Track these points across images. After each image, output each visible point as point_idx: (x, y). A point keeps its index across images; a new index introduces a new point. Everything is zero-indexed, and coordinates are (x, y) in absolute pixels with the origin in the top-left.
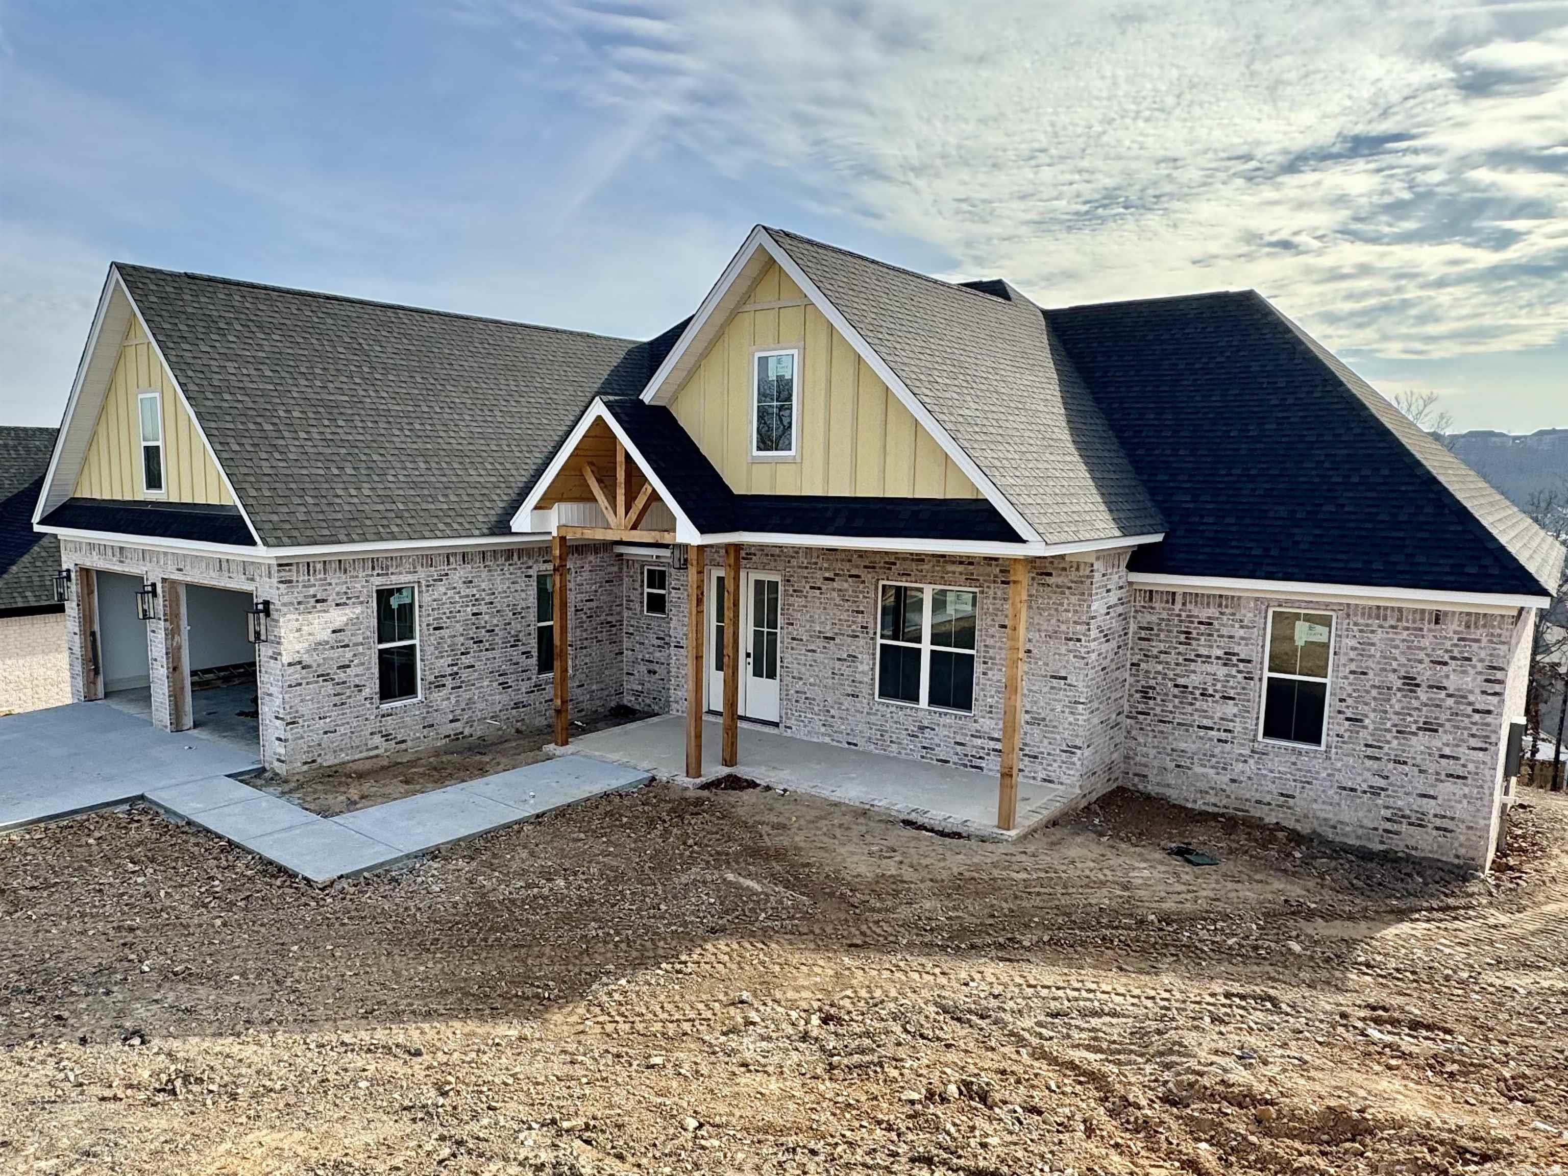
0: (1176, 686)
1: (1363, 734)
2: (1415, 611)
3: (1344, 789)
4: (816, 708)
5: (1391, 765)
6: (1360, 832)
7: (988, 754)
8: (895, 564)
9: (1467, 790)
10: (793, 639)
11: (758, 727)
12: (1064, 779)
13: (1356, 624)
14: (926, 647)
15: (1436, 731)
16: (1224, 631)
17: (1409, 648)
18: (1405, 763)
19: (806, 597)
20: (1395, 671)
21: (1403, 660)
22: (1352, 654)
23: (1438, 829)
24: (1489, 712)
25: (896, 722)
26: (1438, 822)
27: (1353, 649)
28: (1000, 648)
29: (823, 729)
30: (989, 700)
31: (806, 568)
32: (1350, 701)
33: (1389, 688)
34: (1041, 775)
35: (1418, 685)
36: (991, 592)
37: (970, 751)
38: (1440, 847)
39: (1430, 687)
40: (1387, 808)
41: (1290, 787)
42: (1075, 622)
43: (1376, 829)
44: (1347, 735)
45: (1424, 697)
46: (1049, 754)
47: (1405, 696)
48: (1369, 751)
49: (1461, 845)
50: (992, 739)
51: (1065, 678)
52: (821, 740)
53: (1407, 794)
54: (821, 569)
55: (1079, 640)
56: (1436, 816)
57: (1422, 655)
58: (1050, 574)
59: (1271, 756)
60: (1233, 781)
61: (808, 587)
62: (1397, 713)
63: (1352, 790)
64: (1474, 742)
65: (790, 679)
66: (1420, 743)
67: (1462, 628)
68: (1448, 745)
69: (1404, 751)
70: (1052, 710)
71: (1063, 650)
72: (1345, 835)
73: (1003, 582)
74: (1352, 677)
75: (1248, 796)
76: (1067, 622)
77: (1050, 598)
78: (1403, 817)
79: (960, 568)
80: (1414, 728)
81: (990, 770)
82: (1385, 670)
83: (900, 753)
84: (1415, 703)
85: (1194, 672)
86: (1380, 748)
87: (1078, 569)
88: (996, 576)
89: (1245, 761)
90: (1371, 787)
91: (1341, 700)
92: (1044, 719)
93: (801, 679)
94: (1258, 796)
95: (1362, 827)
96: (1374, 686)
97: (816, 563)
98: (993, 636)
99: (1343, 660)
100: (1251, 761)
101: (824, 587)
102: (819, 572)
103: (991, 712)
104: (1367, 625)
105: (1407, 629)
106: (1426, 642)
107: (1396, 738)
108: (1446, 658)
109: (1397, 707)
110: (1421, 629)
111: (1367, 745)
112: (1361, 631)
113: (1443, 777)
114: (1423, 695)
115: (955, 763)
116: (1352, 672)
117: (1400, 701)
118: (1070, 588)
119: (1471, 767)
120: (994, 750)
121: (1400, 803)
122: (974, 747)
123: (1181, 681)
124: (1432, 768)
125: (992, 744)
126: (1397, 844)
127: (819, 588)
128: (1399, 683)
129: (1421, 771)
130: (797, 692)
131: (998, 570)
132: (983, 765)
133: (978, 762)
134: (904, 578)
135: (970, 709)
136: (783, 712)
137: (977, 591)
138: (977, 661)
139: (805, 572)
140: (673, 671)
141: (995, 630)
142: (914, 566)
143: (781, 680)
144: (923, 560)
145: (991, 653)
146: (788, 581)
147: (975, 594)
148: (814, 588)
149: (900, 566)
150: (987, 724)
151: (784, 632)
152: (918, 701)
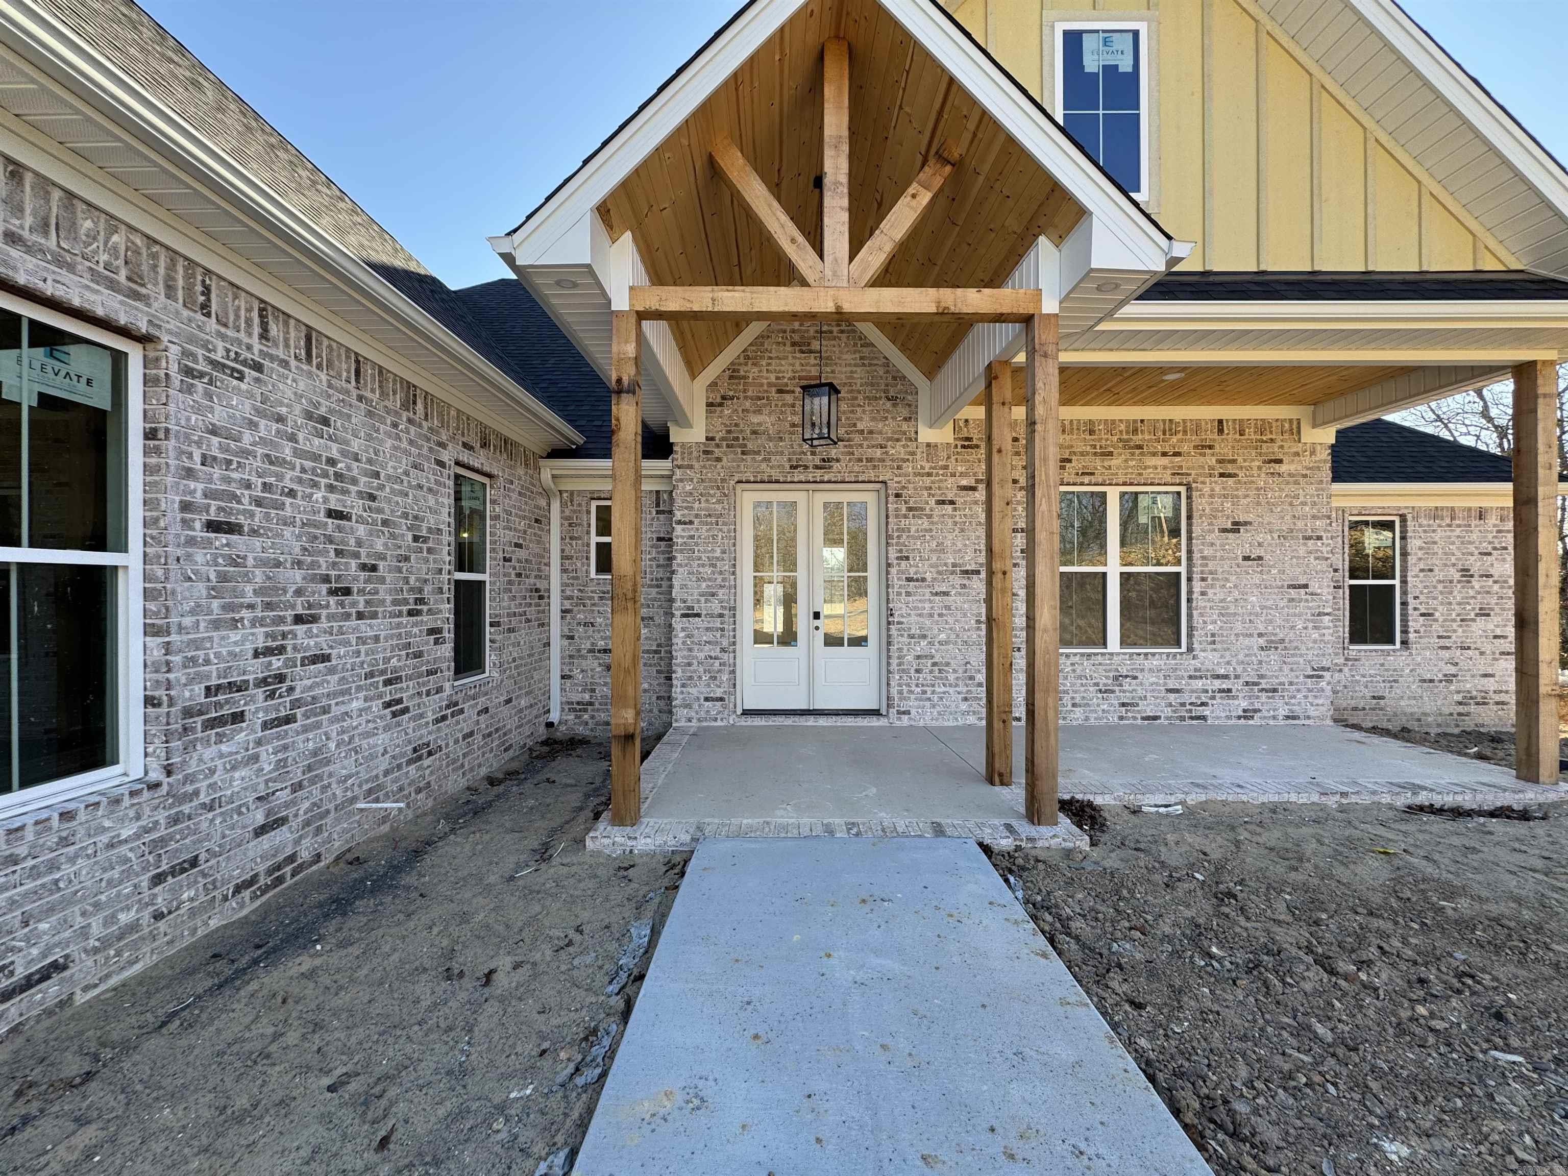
1: (1435, 626)
2: (1464, 509)
3: (1424, 681)
4: (952, 677)
5: (1458, 652)
6: (1440, 719)
7: (1213, 698)
8: (1070, 461)
10: (909, 580)
11: (850, 721)
12: (1312, 712)
13: (1420, 526)
14: (1113, 569)
15: (1488, 615)
17: (1462, 543)
18: (1469, 648)
19: (930, 517)
20: (1454, 565)
21: (1459, 555)
23: (1497, 703)
25: (1080, 677)
26: (1497, 698)
27: (1421, 548)
28: (1222, 558)
29: (964, 706)
30: (1210, 627)
31: (929, 475)
32: (1424, 598)
33: (1451, 582)
34: (1282, 712)
35: (1472, 576)
36: (1206, 489)
37: (1187, 698)
38: (1500, 719)
39: (1481, 576)
40: (1458, 692)
41: (1381, 688)
42: (1314, 517)
43: (1451, 714)
44: (1422, 630)
45: (1477, 587)
46: (1291, 684)
47: (1463, 587)
48: (1443, 642)
50: (1218, 677)
51: (1306, 586)
52: (961, 722)
53: (1473, 676)
54: (953, 475)
55: (1319, 538)
56: (1495, 692)
57: (1472, 548)
58: (1280, 461)
59: (1363, 660)
61: (932, 502)
62: (1459, 604)
63: (1431, 681)
65: (905, 639)
66: (1478, 628)
67: (1498, 522)
68: (1499, 626)
69: (1467, 637)
70: (1292, 628)
71: (1302, 551)
72: (1428, 725)
73: (1222, 475)
74: (1421, 574)
75: (1345, 705)
76: (1304, 517)
77: (1281, 490)
78: (1471, 698)
79: (1165, 461)
80: (1472, 616)
81: (1218, 718)
82: (1446, 565)
83: (1087, 719)
84: (1471, 593)
86: (1449, 637)
87: (1313, 453)
88: (1211, 468)
89: (1341, 671)
90: (1445, 675)
91: (1415, 598)
92: (1282, 641)
93: (924, 637)
94: (1353, 703)
95: (1439, 715)
96: (1440, 581)
97: (946, 467)
98: (1212, 544)
99: (1414, 560)
100: (1346, 669)
101: (959, 501)
102: (951, 480)
103: (1214, 642)
104: (1429, 526)
105: (1459, 526)
106: (1474, 536)
107: (1461, 626)
108: (1490, 550)
109: (1458, 598)
110: (1470, 526)
111: (1439, 637)
112: (1425, 531)
113: (1497, 656)
114: (1476, 584)
115: (1167, 718)
116: (1422, 570)
117: (1460, 592)
118: (1305, 476)
120: (1221, 691)
121: (1468, 686)
122: (1192, 691)
124: (1488, 648)
125: (1217, 684)
126: (1469, 724)
127: (952, 502)
128: (1457, 576)
129: (1482, 654)
130: (918, 657)
131: (1214, 459)
132: (1207, 713)
133: (1200, 711)
134: (1086, 479)
135: (1178, 644)
136: (894, 691)
137: (1182, 489)
138: (1189, 579)
139: (928, 481)
140: (679, 656)
141: (1215, 537)
142: (1098, 462)
143: (889, 643)
144: (1111, 454)
145: (1211, 565)
146: (898, 496)
147: (1179, 493)
148: (942, 502)
149: (1076, 464)
150: (1208, 658)
151: (893, 571)
152: (1105, 645)
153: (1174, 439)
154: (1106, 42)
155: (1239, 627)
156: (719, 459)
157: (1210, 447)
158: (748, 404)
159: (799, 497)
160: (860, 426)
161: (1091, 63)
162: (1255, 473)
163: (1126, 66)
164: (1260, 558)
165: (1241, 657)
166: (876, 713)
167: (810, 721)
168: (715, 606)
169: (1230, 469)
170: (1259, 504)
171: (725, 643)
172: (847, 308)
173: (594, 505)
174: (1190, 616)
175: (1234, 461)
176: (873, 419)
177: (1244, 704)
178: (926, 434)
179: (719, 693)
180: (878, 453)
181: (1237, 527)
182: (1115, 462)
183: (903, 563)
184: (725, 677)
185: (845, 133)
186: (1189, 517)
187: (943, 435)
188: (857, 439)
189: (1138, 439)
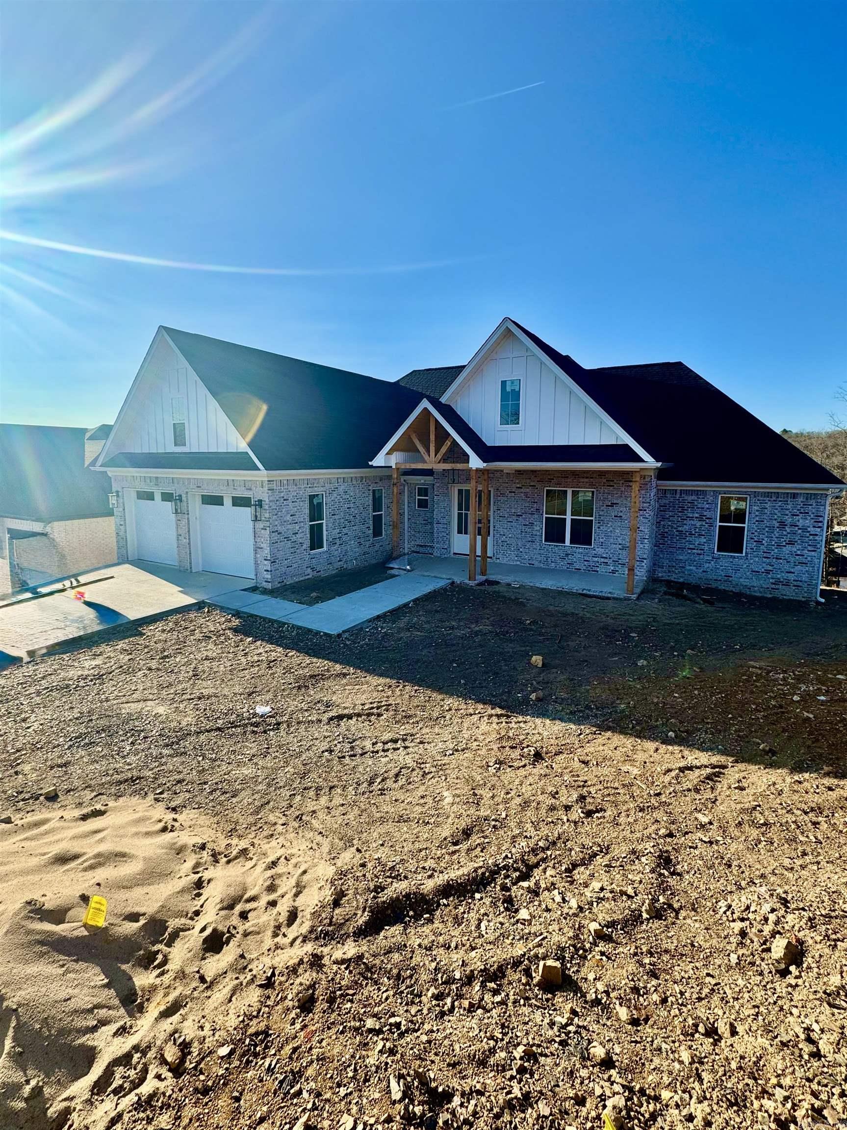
0: (677, 531)
1: (763, 547)
2: (785, 492)
3: (754, 572)
5: (774, 560)
6: (762, 590)
7: (601, 565)
9: (807, 568)
10: (500, 516)
13: (758, 500)
14: (569, 517)
15: (794, 544)
16: (699, 506)
17: (782, 509)
18: (781, 559)
19: (507, 497)
20: (776, 519)
21: (779, 514)
22: (757, 513)
23: (795, 586)
24: (816, 535)
25: (554, 553)
26: (795, 583)
27: (757, 511)
28: (607, 516)
30: (601, 540)
32: (756, 534)
33: (774, 527)
35: (786, 525)
36: (602, 491)
37: (592, 564)
38: (796, 594)
39: (791, 526)
40: (773, 578)
41: (730, 572)
42: (644, 502)
43: (768, 588)
44: (755, 548)
47: (781, 530)
48: (765, 555)
49: (805, 592)
50: (603, 558)
53: (781, 572)
54: (514, 484)
55: (645, 510)
56: (794, 580)
57: (787, 512)
59: (721, 559)
60: (704, 571)
61: (507, 492)
62: (777, 538)
63: (758, 572)
64: (810, 548)
66: (787, 549)
67: (805, 500)
68: (799, 550)
69: (780, 554)
72: (755, 592)
73: (608, 486)
74: (756, 523)
75: (711, 578)
78: (780, 582)
79: (587, 480)
80: (784, 544)
81: (603, 572)
82: (771, 519)
83: (556, 567)
84: (785, 533)
85: (686, 524)
86: (770, 553)
88: (604, 483)
89: (710, 563)
90: (766, 570)
91: (753, 533)
94: (715, 577)
95: (762, 588)
96: (767, 527)
97: (511, 481)
98: (602, 511)
99: (753, 515)
100: (713, 562)
101: (516, 492)
103: (601, 545)
104: (764, 500)
105: (781, 501)
106: (789, 507)
107: (777, 548)
108: (798, 513)
109: (777, 535)
110: (787, 501)
111: (764, 552)
112: (761, 503)
113: (797, 564)
114: (788, 529)
115: (584, 570)
116: (757, 521)
117: (778, 532)
118: (641, 487)
119: (809, 559)
120: (604, 563)
121: (779, 576)
122: (594, 562)
123: (680, 529)
124: (793, 560)
125: (603, 560)
126: (777, 594)
128: (777, 525)
129: (788, 562)
131: (606, 480)
132: (599, 570)
133: (596, 569)
134: (559, 486)
135: (590, 544)
136: (495, 552)
137: (595, 490)
138: (595, 522)
139: (507, 485)
140: (436, 535)
141: (605, 508)
143: (494, 536)
144: (567, 477)
145: (602, 518)
146: (497, 489)
148: (512, 492)
150: (600, 551)
151: (495, 513)
152: (564, 542)
154: (512, 383)
155: (612, 540)
156: (446, 477)
157: (604, 476)
161: (508, 389)
163: (517, 390)
164: (621, 517)
165: (612, 551)
166: (490, 558)
168: (446, 521)
169: (612, 484)
170: (622, 497)
171: (448, 532)
172: (434, 468)
173: (417, 487)
174: (596, 535)
175: (613, 481)
177: (612, 568)
180: (492, 475)
181: (612, 505)
182: (570, 480)
183: (498, 512)
184: (448, 542)
185: (434, 430)
186: (596, 500)
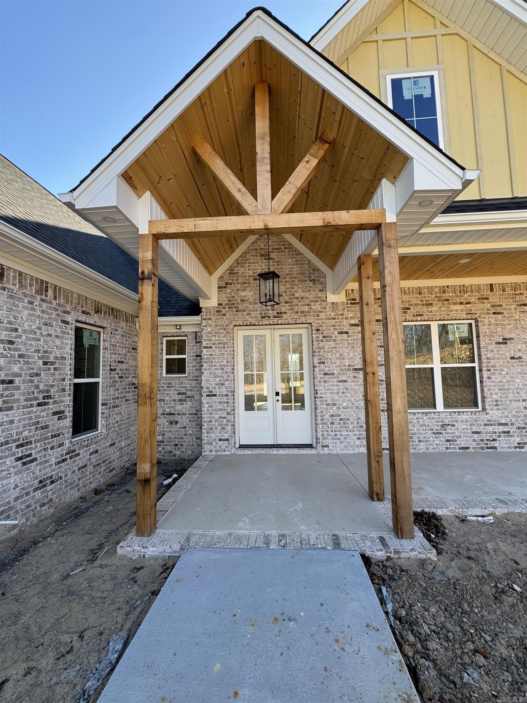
4: (351, 426)
7: (500, 436)
8: (409, 309)
10: (325, 374)
11: (296, 451)
14: (437, 366)
19: (335, 340)
25: (422, 425)
28: (498, 359)
30: (495, 396)
31: (334, 319)
36: (486, 321)
37: (484, 436)
50: (501, 424)
52: (357, 452)
54: (347, 318)
61: (336, 333)
65: (324, 406)
73: (494, 313)
79: (462, 307)
81: (503, 448)
83: (427, 449)
88: (488, 310)
93: (335, 405)
98: (492, 351)
101: (350, 332)
102: (345, 321)
103: (497, 405)
115: (474, 448)
120: (504, 432)
122: (487, 433)
125: (501, 428)
127: (347, 333)
130: (332, 416)
131: (489, 305)
132: (496, 445)
133: (492, 444)
134: (419, 318)
135: (476, 406)
136: (319, 435)
137: (473, 322)
138: (481, 370)
139: (333, 322)
140: (206, 417)
141: (493, 346)
142: (425, 309)
143: (316, 409)
144: (431, 304)
145: (492, 363)
146: (317, 330)
147: (470, 324)
148: (342, 333)
149: (412, 311)
150: (495, 414)
151: (317, 370)
152: (434, 407)
153: (466, 295)
154: (415, 83)
155: (511, 396)
156: (224, 315)
157: (487, 299)
158: (239, 286)
159: (266, 332)
160: (297, 295)
161: (408, 94)
162: (513, 311)
163: (427, 94)
164: (520, 358)
165: (514, 413)
166: (310, 446)
167: (275, 451)
168: (224, 391)
169: (499, 310)
170: (517, 328)
171: (229, 410)
172: (271, 225)
173: (165, 339)
174: (482, 390)
175: (500, 306)
176: (303, 291)
177: (518, 440)
178: (331, 298)
179: (226, 436)
180: (306, 308)
181: (505, 341)
182: (434, 308)
183: (322, 366)
184: (229, 428)
185: (267, 131)
186: (478, 337)
187: (340, 298)
188: (295, 301)
189: (446, 296)
